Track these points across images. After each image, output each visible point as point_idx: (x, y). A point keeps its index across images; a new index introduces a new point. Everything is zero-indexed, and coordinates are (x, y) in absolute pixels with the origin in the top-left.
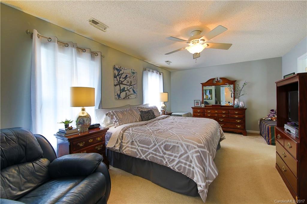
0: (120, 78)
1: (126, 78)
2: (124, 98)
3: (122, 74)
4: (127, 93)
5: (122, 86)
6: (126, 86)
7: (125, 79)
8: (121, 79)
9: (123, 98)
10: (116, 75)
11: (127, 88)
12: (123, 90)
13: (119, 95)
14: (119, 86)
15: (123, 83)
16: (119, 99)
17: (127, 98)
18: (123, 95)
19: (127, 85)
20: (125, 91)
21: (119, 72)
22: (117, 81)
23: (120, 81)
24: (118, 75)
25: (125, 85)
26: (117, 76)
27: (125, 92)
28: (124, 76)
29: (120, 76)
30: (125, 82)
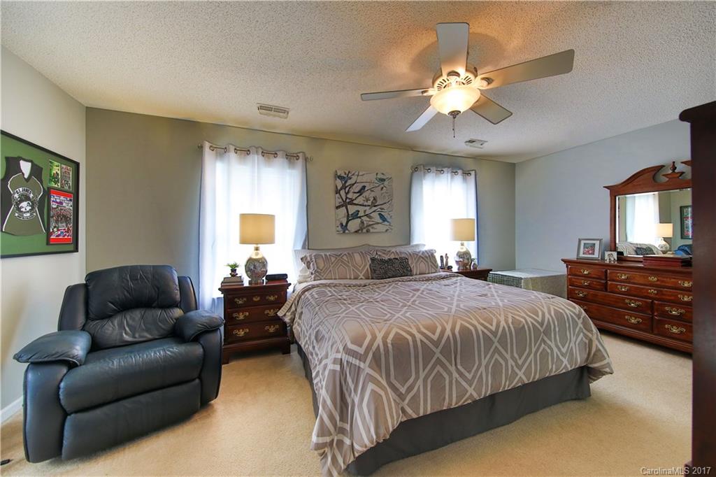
0: (347, 193)
1: (361, 192)
2: (356, 232)
3: (353, 184)
4: (365, 222)
5: (352, 209)
6: (361, 209)
7: (358, 194)
8: (349, 196)
9: (353, 230)
10: (339, 188)
11: (365, 211)
12: (356, 215)
13: (344, 224)
14: (344, 208)
15: (354, 202)
16: (344, 232)
17: (364, 231)
18: (354, 225)
19: (365, 206)
20: (360, 217)
21: (346, 182)
22: (340, 200)
23: (347, 198)
24: (344, 187)
25: (360, 205)
26: (341, 189)
27: (359, 220)
28: (357, 188)
29: (347, 189)
30: (360, 200)
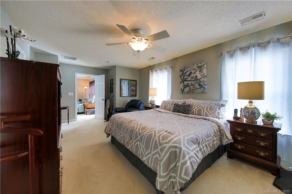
0: (184, 77)
2: (187, 93)
3: (186, 72)
4: (191, 88)
5: (186, 83)
7: (189, 76)
8: (185, 78)
9: (186, 92)
10: (181, 75)
11: (191, 83)
12: (187, 86)
13: (183, 90)
14: (183, 83)
15: (187, 80)
16: (182, 93)
17: (191, 92)
18: (187, 89)
19: (192, 81)
20: (189, 86)
21: (183, 72)
22: (181, 80)
23: (184, 79)
24: (183, 74)
25: (189, 81)
26: (182, 75)
27: (189, 87)
28: (188, 73)
29: (184, 75)
30: (189, 79)
